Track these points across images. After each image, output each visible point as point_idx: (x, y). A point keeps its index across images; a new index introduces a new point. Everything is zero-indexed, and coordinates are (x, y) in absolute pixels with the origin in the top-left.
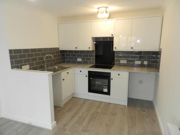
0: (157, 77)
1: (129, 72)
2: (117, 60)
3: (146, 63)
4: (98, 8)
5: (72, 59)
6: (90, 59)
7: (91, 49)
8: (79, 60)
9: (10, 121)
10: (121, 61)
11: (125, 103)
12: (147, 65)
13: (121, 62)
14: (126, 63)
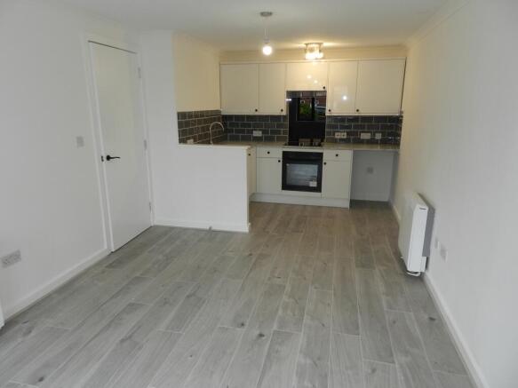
0: (396, 156)
1: (354, 152)
2: (329, 133)
3: (378, 136)
4: (307, 44)
5: (243, 131)
6: (279, 132)
7: (284, 113)
8: (257, 134)
9: (172, 229)
10: (336, 134)
11: (347, 205)
12: (381, 140)
13: (336, 137)
14: (345, 137)
